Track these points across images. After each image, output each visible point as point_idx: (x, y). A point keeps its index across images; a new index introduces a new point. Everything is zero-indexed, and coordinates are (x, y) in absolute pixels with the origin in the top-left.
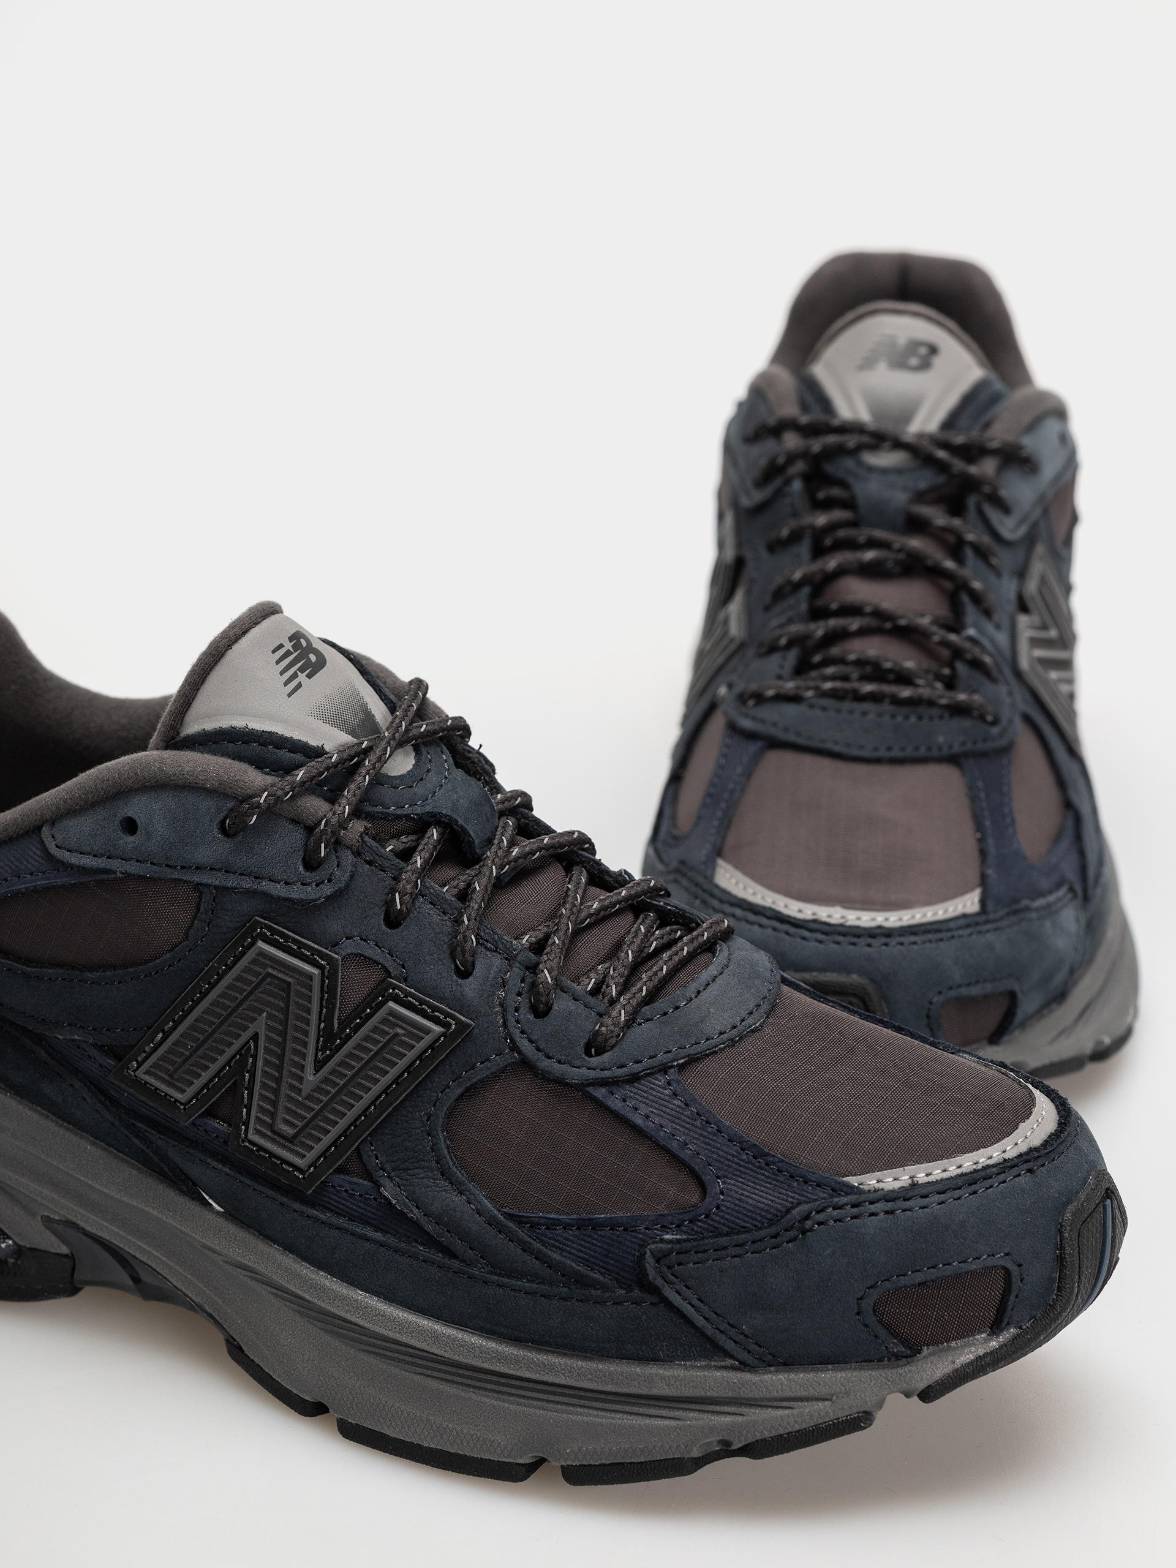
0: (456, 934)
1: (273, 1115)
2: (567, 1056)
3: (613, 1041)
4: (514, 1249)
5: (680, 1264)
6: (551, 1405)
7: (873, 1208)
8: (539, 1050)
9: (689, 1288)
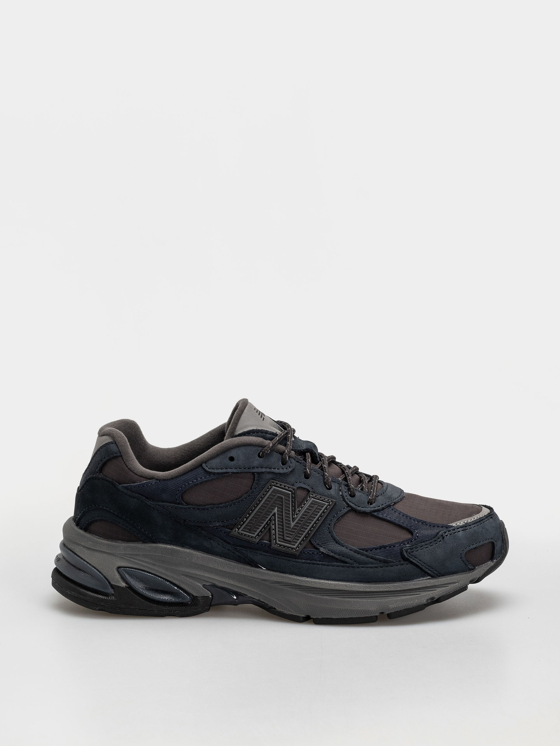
0: (324, 479)
1: (283, 536)
2: (364, 505)
3: (373, 501)
4: (363, 558)
5: (412, 552)
6: (383, 598)
7: (459, 530)
8: (355, 505)
9: (416, 558)
